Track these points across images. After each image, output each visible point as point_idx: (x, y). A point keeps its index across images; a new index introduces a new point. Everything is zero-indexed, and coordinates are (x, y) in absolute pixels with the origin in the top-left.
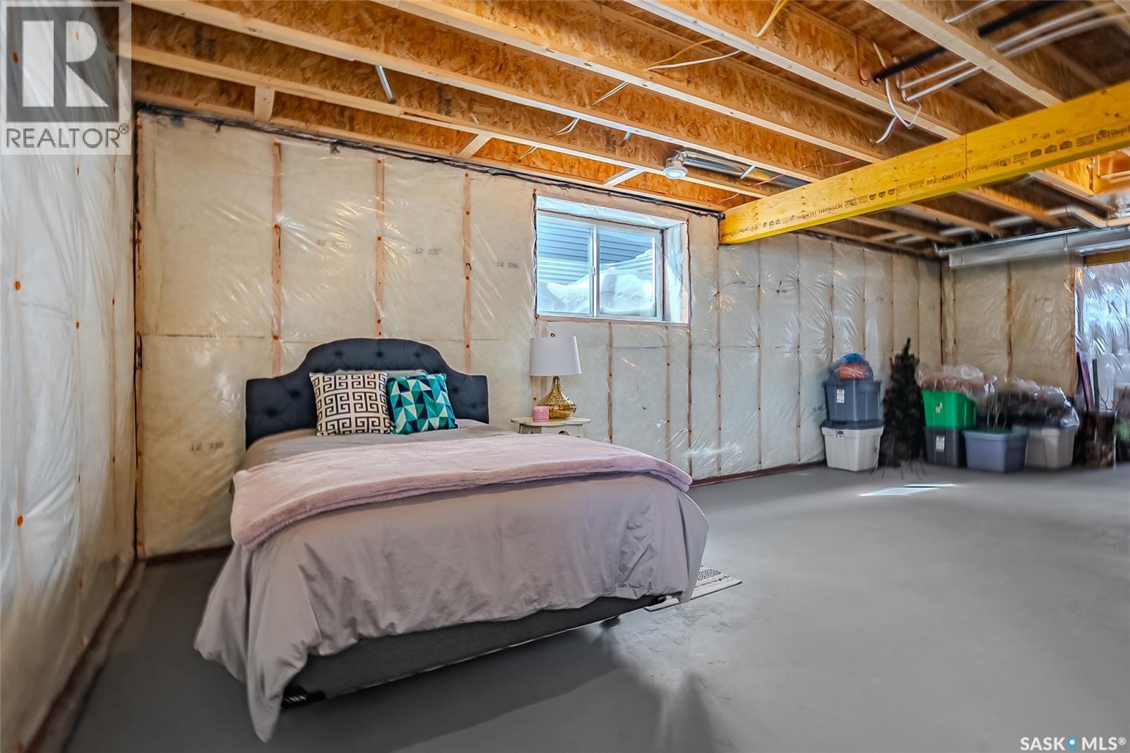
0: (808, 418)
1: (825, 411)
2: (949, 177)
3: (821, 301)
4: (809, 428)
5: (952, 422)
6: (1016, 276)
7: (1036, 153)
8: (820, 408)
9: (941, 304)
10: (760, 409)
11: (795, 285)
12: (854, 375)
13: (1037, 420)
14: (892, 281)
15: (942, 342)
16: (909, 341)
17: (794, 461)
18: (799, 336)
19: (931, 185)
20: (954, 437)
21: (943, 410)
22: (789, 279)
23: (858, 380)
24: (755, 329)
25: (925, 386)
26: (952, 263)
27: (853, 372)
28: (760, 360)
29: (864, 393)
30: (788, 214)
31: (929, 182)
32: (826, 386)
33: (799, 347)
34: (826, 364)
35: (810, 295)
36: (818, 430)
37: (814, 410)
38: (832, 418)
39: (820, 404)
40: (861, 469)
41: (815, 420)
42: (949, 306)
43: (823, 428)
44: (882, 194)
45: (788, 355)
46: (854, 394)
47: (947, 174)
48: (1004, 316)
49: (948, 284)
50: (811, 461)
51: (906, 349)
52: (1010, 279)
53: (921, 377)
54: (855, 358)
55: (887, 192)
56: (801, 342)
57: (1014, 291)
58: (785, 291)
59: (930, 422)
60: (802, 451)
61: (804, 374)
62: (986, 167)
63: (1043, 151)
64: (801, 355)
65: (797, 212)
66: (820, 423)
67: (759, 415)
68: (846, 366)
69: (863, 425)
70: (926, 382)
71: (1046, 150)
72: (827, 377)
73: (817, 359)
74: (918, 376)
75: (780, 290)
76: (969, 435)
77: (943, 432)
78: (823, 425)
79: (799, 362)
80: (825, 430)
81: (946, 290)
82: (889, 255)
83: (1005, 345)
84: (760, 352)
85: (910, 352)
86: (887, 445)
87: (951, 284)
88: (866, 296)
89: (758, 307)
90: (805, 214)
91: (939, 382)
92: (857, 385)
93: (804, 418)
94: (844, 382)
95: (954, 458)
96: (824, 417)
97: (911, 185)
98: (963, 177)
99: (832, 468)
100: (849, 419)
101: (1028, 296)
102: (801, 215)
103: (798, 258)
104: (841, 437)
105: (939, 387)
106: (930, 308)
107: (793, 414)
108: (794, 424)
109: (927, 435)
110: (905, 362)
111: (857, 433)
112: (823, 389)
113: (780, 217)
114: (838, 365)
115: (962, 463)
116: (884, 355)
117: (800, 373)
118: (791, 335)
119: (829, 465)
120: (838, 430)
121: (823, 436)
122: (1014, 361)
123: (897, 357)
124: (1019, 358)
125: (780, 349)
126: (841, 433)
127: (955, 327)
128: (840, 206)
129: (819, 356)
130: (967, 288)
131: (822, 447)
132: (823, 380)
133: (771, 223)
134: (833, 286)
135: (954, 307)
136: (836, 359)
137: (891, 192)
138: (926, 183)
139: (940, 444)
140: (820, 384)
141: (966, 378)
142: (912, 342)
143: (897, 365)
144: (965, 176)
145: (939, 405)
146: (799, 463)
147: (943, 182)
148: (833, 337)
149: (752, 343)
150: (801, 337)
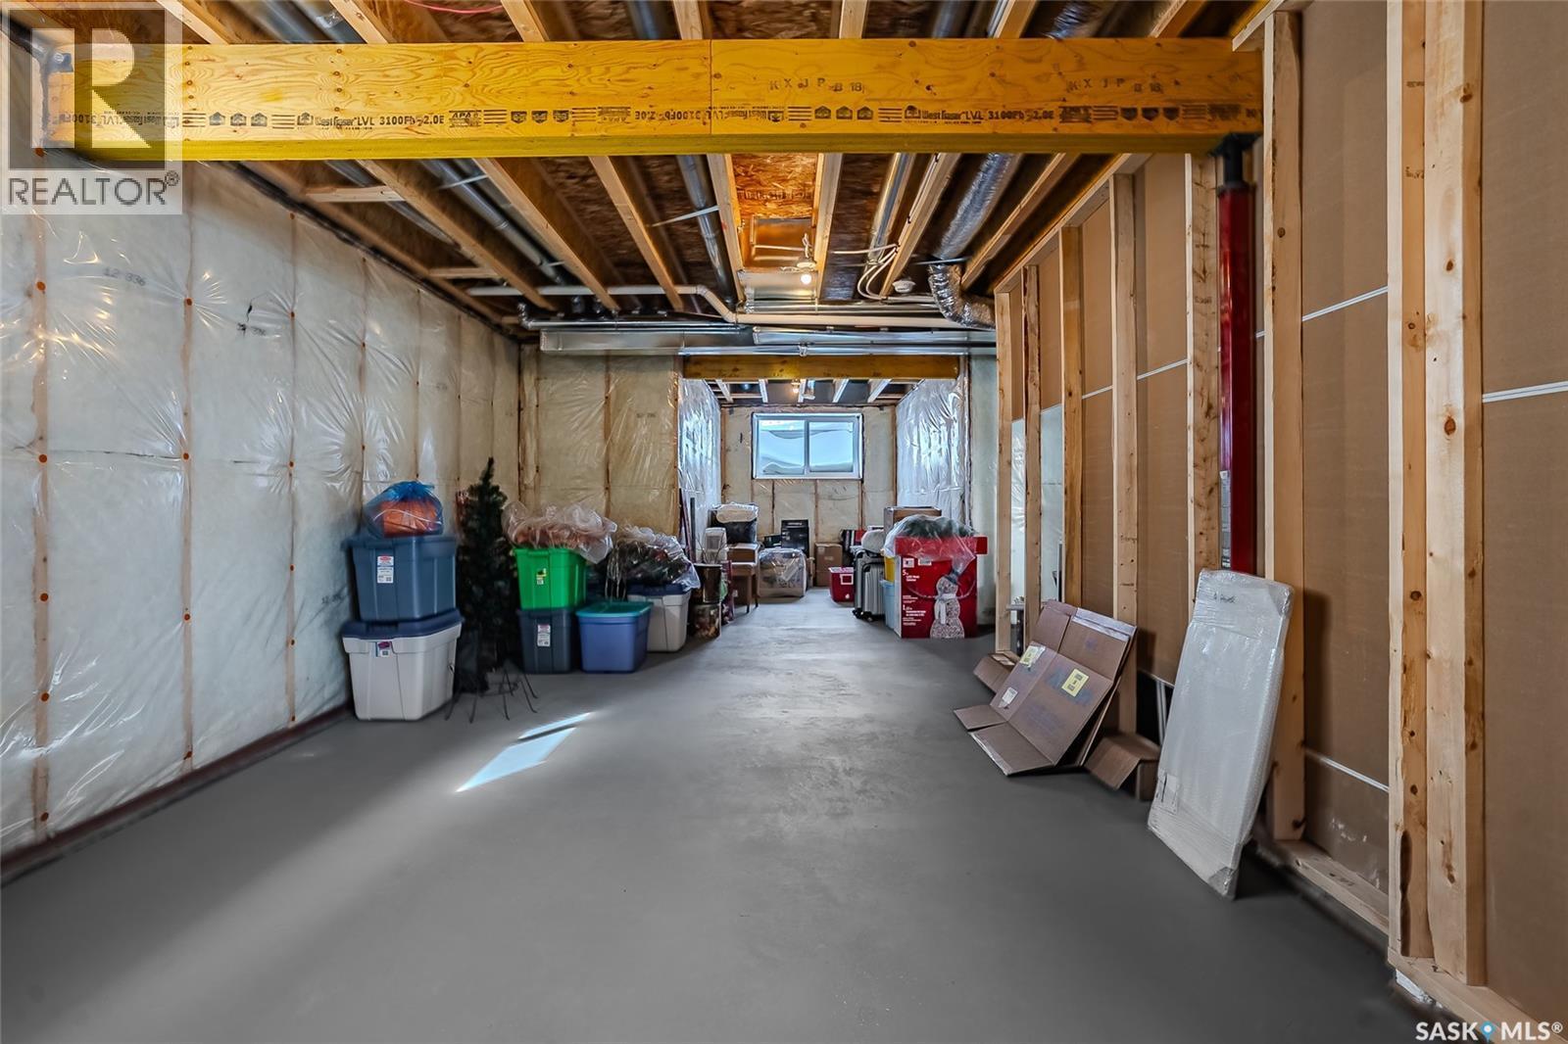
0: (311, 621)
1: (347, 601)
2: (679, 115)
3: (340, 369)
4: (314, 645)
5: (560, 599)
6: (616, 378)
7: (823, 112)
8: (337, 596)
9: (520, 409)
10: (187, 617)
11: (286, 323)
12: (414, 526)
13: (657, 584)
14: (459, 360)
15: (520, 469)
16: (491, 462)
17: (282, 722)
18: (293, 439)
19: (644, 122)
20: (565, 622)
21: (548, 580)
22: (269, 303)
23: (420, 533)
24: (174, 410)
25: (520, 540)
26: (546, 345)
27: (410, 518)
28: (188, 492)
29: (431, 559)
30: (292, 106)
31: (640, 115)
32: (349, 550)
33: (292, 464)
34: (350, 504)
35: (317, 351)
36: (334, 643)
37: (326, 601)
38: (365, 614)
39: (338, 588)
40: (425, 712)
41: (328, 623)
42: (529, 415)
43: (346, 640)
44: (539, 115)
45: (263, 483)
46: (414, 565)
47: (678, 107)
48: (601, 433)
49: (529, 379)
50: (318, 713)
51: (487, 475)
52: (608, 383)
53: (515, 522)
54: (414, 491)
55: (550, 111)
56: (298, 455)
57: (613, 399)
58: (262, 332)
59: (529, 602)
60: (298, 699)
61: (304, 527)
62: (744, 115)
63: (834, 114)
64: (296, 482)
65: (320, 106)
66: (336, 627)
67: (187, 634)
68: (396, 506)
69: (430, 623)
70: (522, 533)
71: (837, 111)
72: (351, 530)
73: (332, 491)
74: (508, 525)
75: (250, 324)
76: (584, 615)
77: (547, 616)
78: (345, 631)
79: (292, 498)
80: (351, 644)
81: (526, 388)
82: (457, 311)
83: (601, 474)
84: (189, 471)
85: (494, 482)
86: (465, 652)
87: (533, 381)
88: (421, 378)
89: (185, 356)
90: (341, 117)
91: (544, 533)
92: (419, 543)
93: (302, 623)
94: (393, 541)
95: (564, 657)
96: (345, 615)
97: (603, 111)
98: (704, 123)
99: (366, 721)
100: (404, 615)
101: (630, 409)
102: (330, 116)
103: (294, 263)
104: (386, 653)
105: (541, 541)
106: (507, 414)
107: (278, 616)
108: (279, 640)
109: (524, 622)
110: (486, 498)
111: (421, 642)
112: (343, 556)
113: (268, 109)
114: (379, 504)
115: (576, 664)
116: (448, 486)
117: (294, 524)
118: (271, 435)
119: (360, 714)
120: (379, 641)
121: (346, 658)
122: (613, 499)
123: (472, 490)
124: (620, 494)
125: (245, 467)
126: (386, 645)
127: (538, 447)
128: (438, 120)
129: (337, 485)
130: (554, 387)
131: (342, 677)
132: (343, 539)
133: (237, 120)
134: (364, 345)
135: (537, 418)
136: (370, 494)
137: (562, 115)
138: (633, 115)
139: (544, 637)
140: (338, 545)
141: (582, 526)
142: (495, 466)
143: (468, 505)
144: (708, 121)
145: (541, 573)
146: (291, 725)
147: (667, 122)
148: (363, 448)
149: (164, 446)
150: (295, 440)
